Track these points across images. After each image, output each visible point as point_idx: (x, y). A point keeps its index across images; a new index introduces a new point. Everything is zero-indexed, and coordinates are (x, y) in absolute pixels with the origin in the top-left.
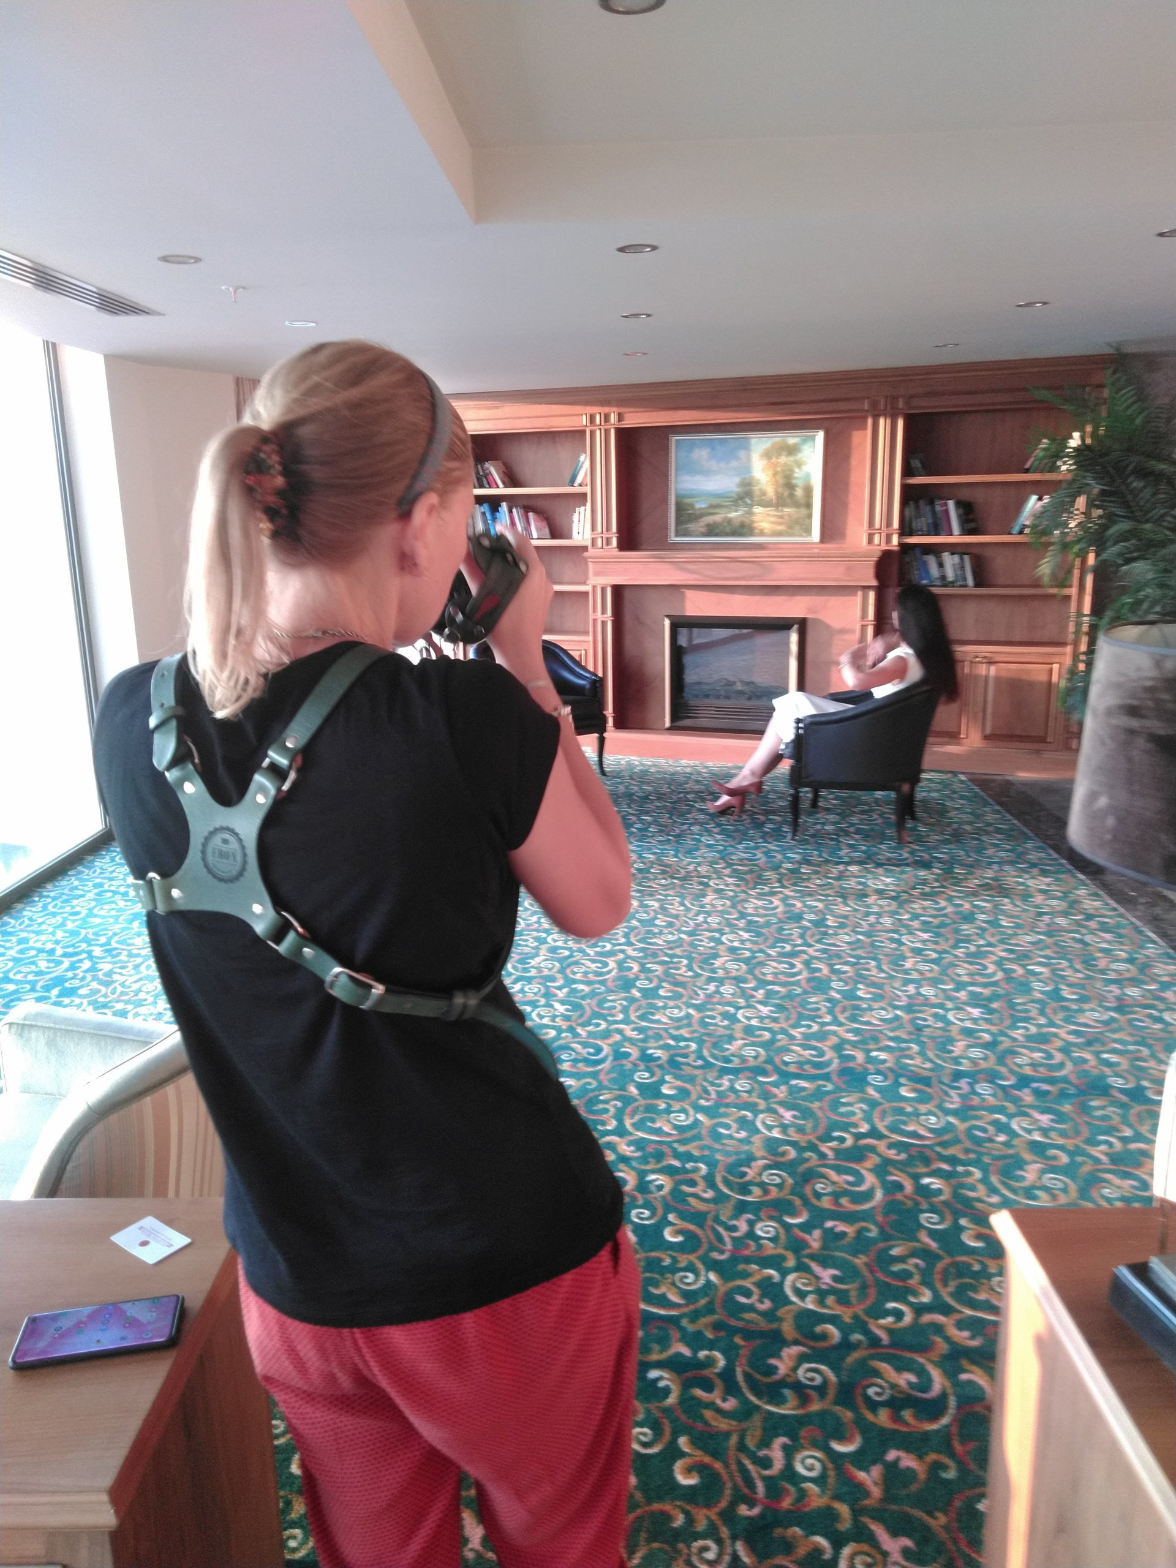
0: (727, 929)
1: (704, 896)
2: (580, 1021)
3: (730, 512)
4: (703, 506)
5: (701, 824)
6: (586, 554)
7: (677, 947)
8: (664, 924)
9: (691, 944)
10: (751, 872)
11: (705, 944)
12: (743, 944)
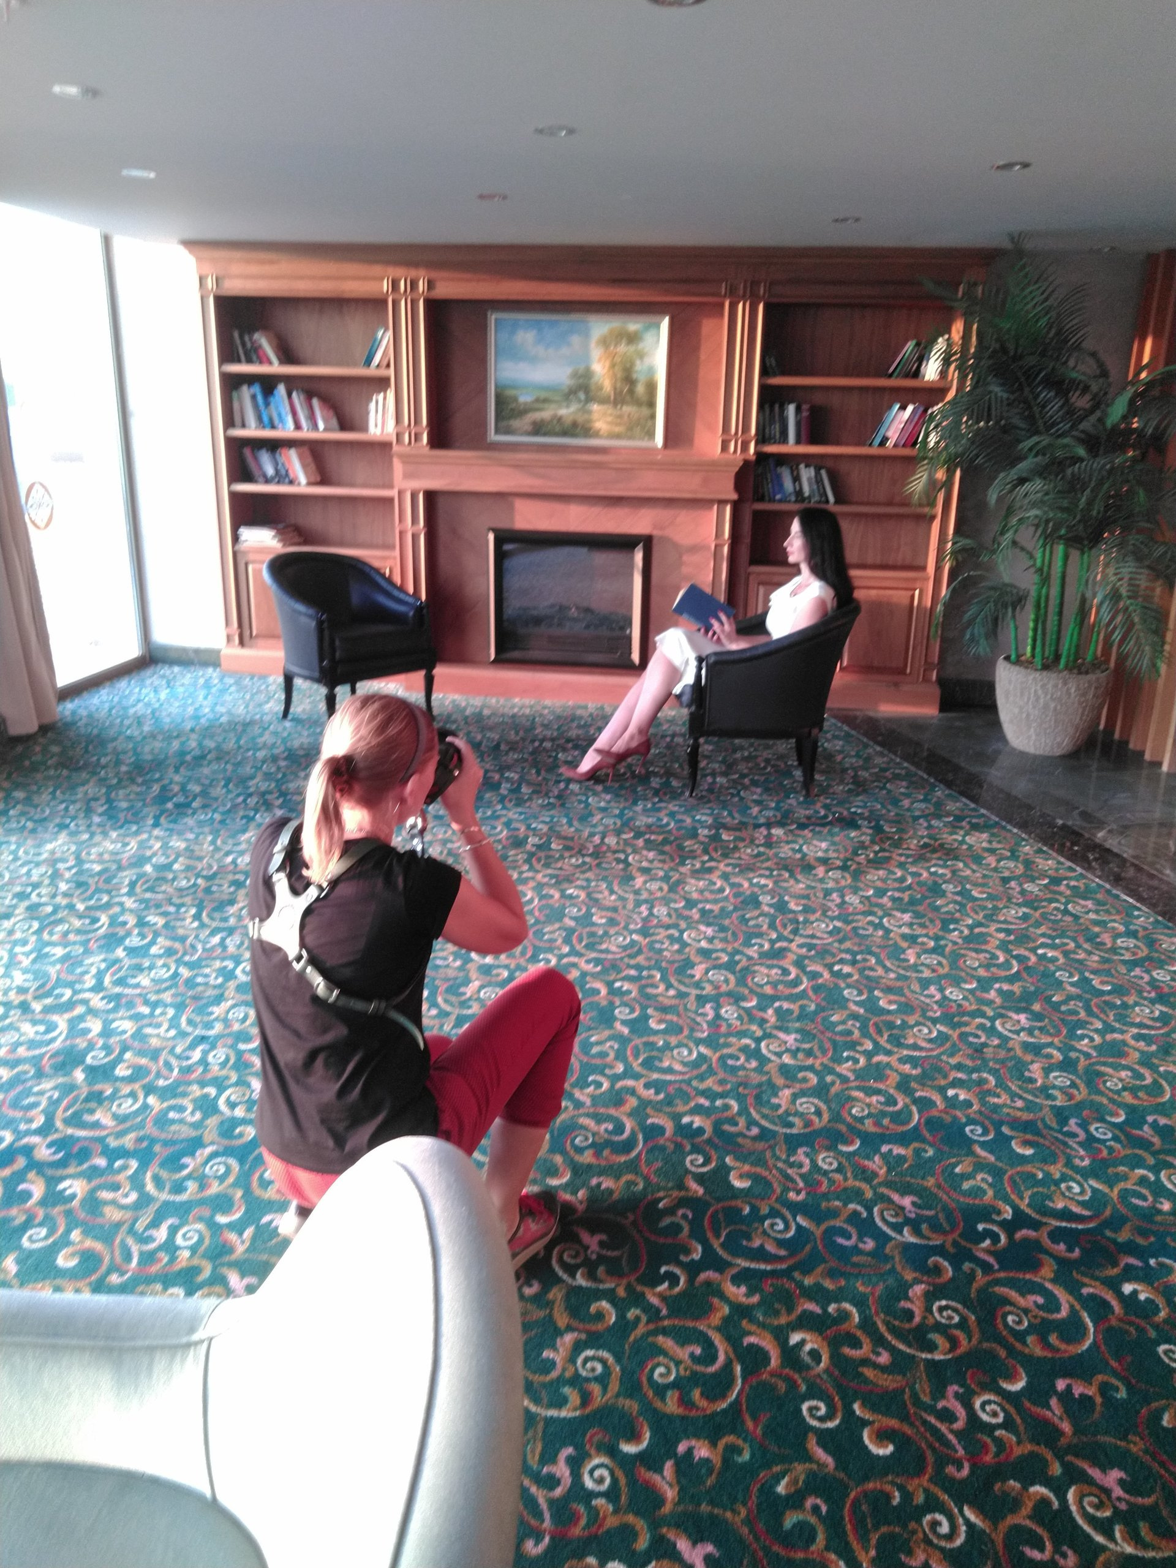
3: (560, 408)
4: (528, 400)
6: (391, 452)
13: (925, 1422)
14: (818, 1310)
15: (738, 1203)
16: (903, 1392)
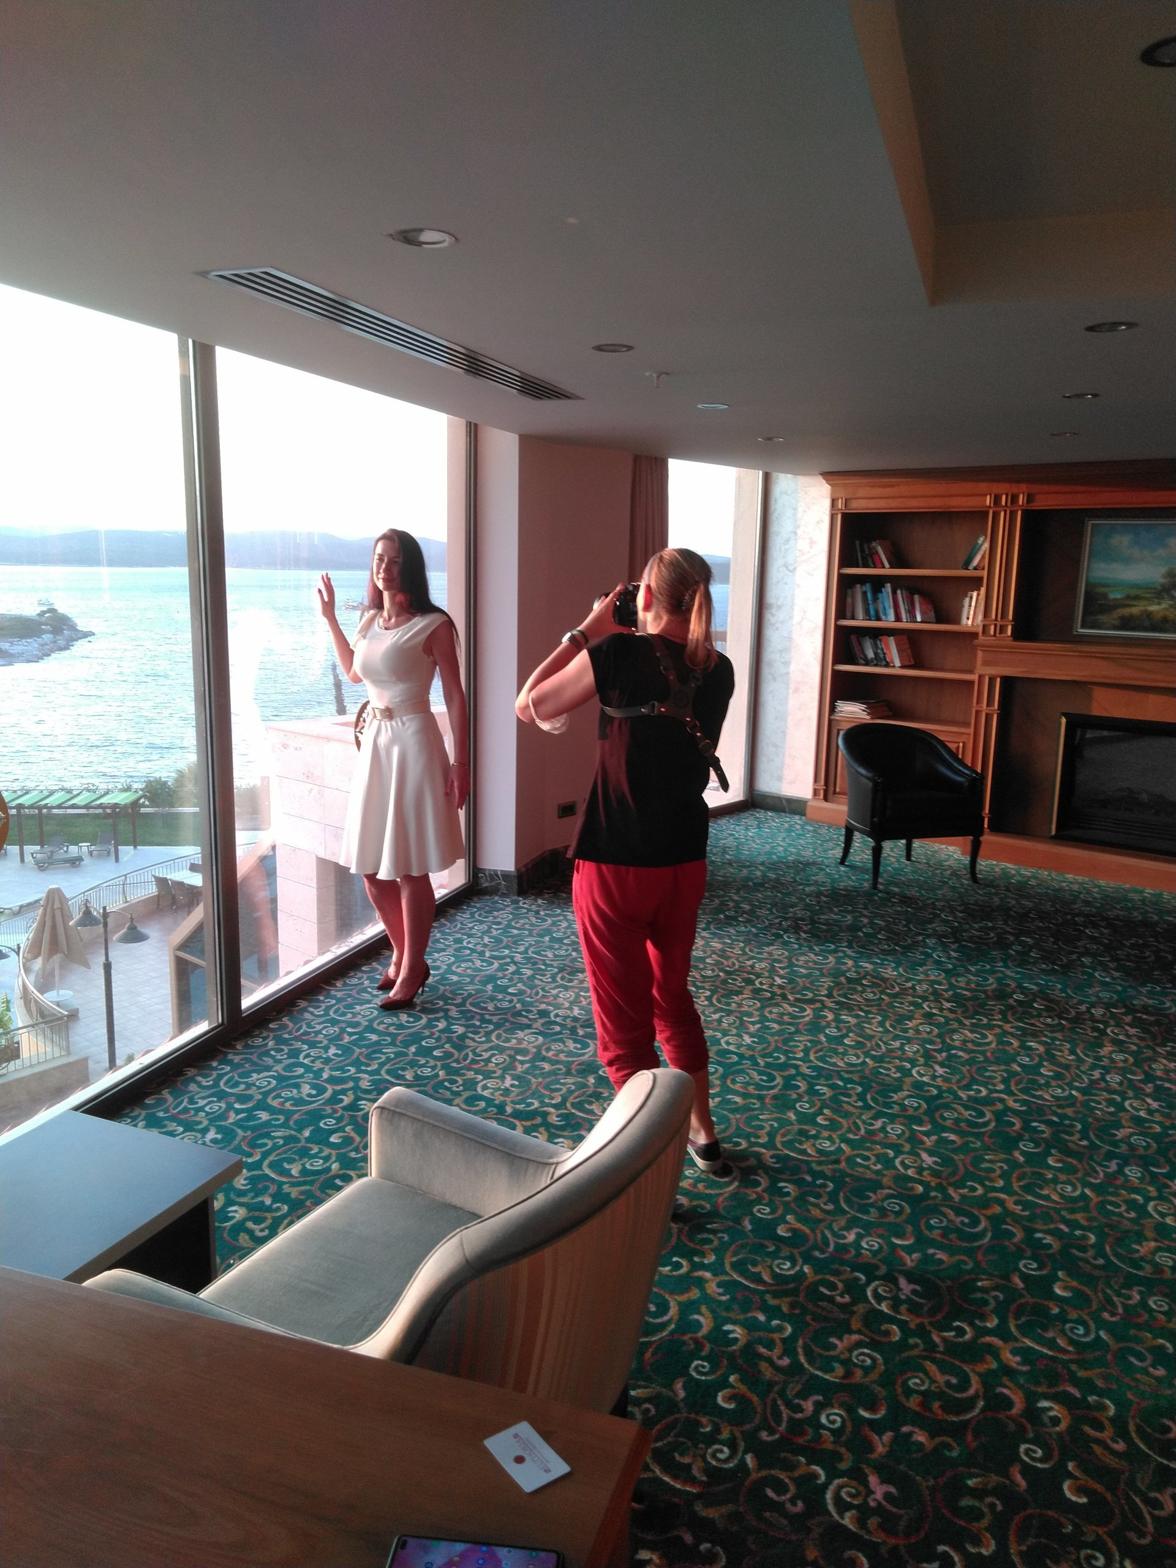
0: (1131, 1093)
1: (1101, 1046)
2: (952, 1180)
3: (1151, 605)
4: (1119, 596)
5: (1094, 955)
6: (976, 642)
7: (1069, 1106)
8: (1051, 1074)
9: (1085, 1104)
10: (1158, 1023)
11: (1102, 1108)
12: (1152, 1115)
13: (1129, 1498)
14: (1078, 1395)
15: (1051, 1305)
16: (1123, 1473)
